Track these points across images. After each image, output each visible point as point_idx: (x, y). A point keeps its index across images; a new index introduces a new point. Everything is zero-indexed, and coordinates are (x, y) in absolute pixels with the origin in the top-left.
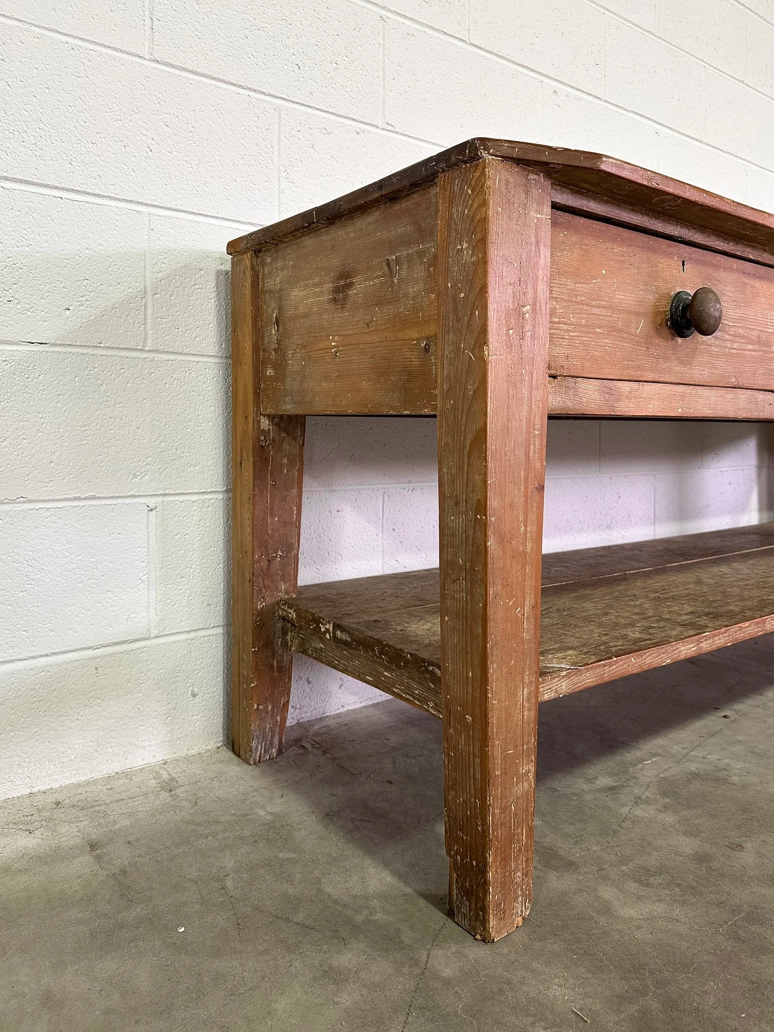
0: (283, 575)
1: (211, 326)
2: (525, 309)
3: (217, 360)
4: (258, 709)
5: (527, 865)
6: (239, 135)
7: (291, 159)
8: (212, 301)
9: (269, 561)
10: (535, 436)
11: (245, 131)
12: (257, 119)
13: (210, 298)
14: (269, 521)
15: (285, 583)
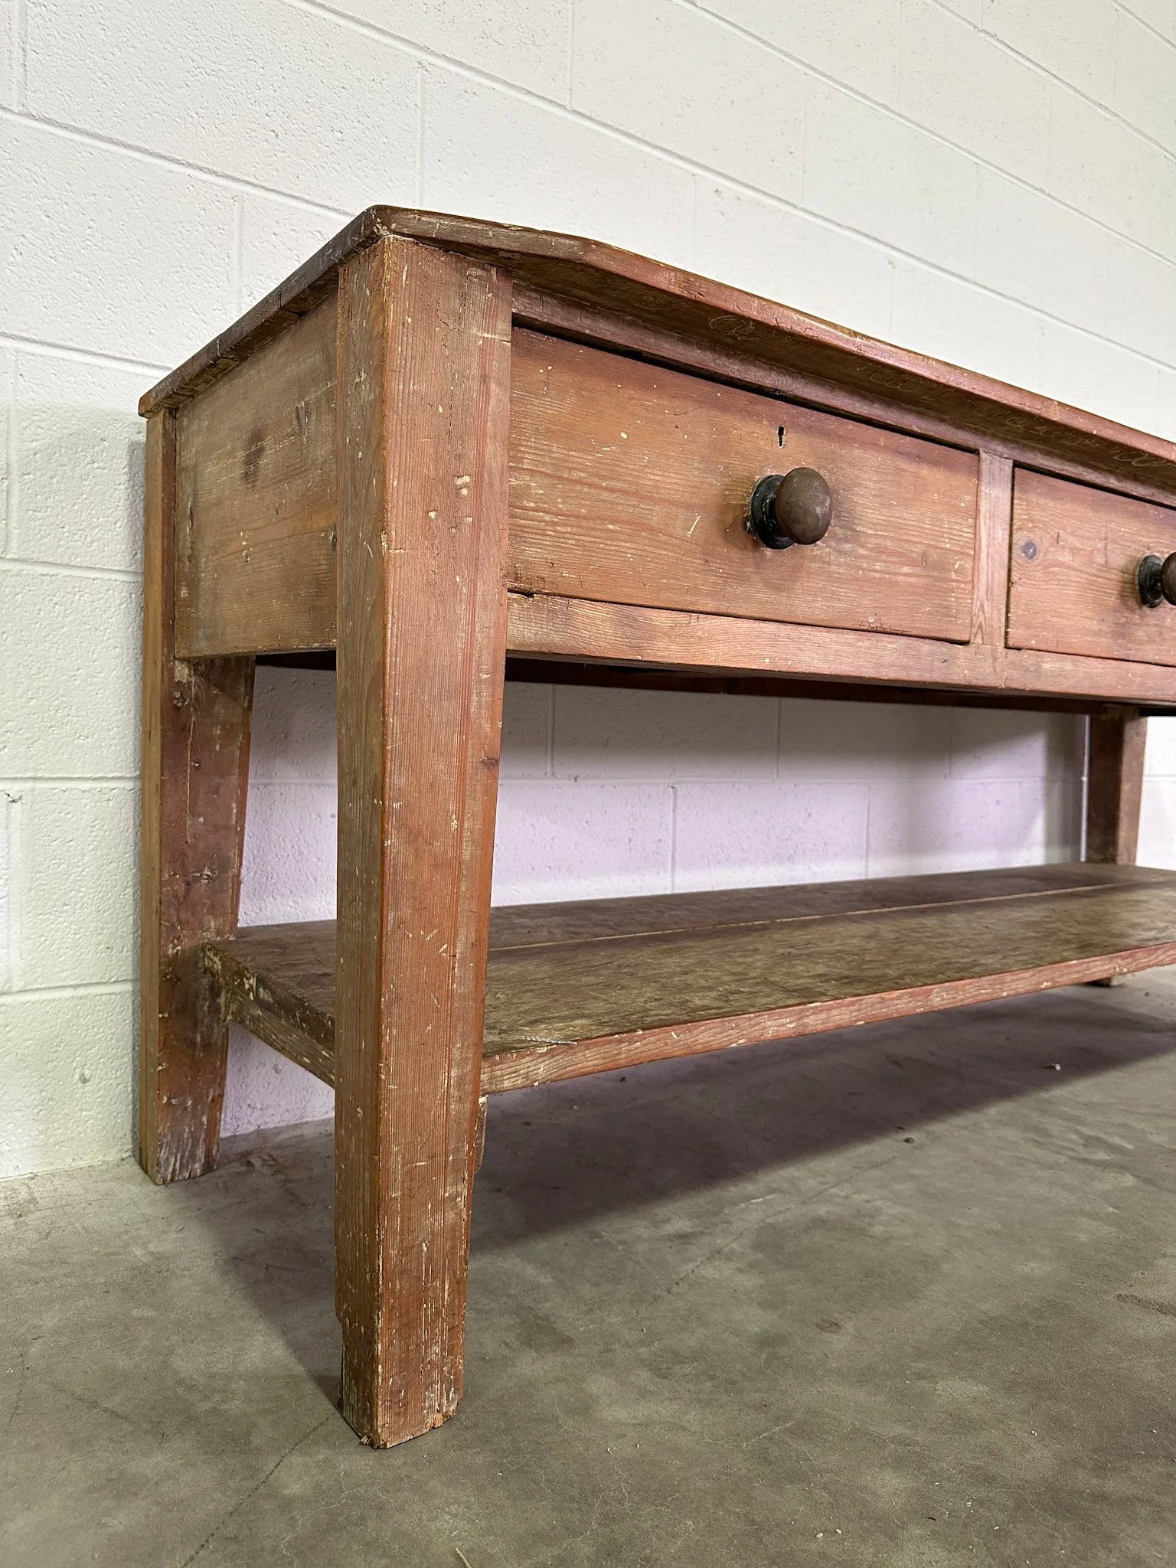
0: (213, 906)
1: (118, 525)
2: (459, 482)
3: (127, 578)
4: (169, 1103)
5: (451, 1338)
6: (172, 237)
7: (259, 277)
8: (122, 487)
9: (188, 884)
10: (480, 681)
11: (182, 230)
12: (203, 212)
13: (117, 482)
14: (189, 822)
15: (216, 917)
